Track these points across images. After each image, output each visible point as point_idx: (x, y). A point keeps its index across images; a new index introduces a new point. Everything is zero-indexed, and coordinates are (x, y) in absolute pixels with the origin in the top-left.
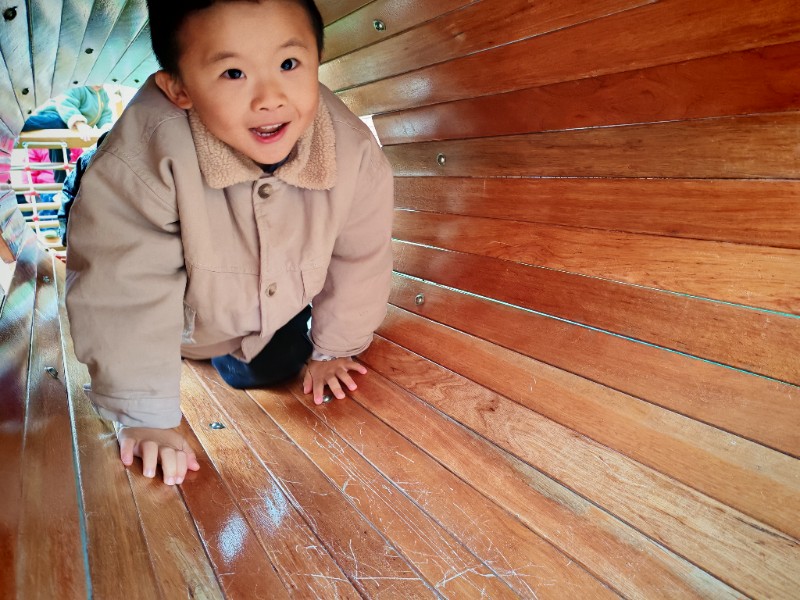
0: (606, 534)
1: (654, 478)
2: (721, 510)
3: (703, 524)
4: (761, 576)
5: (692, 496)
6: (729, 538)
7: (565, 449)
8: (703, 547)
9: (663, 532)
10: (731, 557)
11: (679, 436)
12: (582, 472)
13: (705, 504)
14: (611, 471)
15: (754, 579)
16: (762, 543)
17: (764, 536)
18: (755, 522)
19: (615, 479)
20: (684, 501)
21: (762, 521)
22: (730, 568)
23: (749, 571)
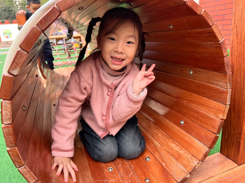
0: (146, 136)
1: (156, 127)
2: (163, 133)
3: (160, 135)
4: (164, 143)
5: (160, 130)
6: (162, 137)
7: (145, 121)
8: (158, 138)
9: (154, 136)
10: (161, 140)
11: (161, 120)
12: (146, 126)
13: (161, 132)
14: (150, 126)
15: (163, 144)
16: (166, 138)
17: (167, 137)
18: (166, 135)
19: (150, 127)
20: (158, 131)
21: (167, 134)
22: (161, 141)
23: (163, 142)
